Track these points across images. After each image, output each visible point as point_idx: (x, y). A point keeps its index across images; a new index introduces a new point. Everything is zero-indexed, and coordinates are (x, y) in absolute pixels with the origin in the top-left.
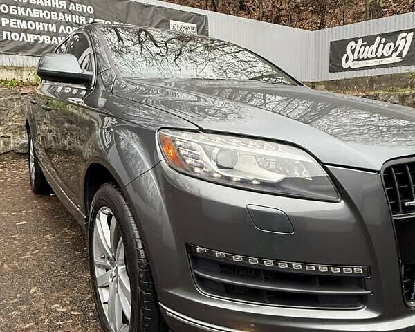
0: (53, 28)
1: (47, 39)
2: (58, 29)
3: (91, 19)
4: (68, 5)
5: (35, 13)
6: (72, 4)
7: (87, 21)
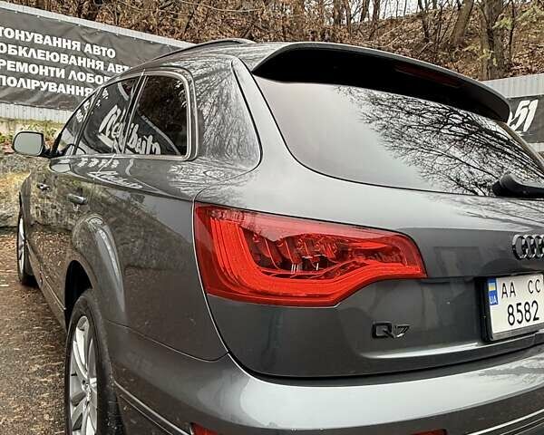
0: (61, 73)
1: (52, 87)
2: (67, 75)
3: (111, 65)
4: (83, 47)
5: (39, 55)
6: (88, 45)
7: (106, 66)
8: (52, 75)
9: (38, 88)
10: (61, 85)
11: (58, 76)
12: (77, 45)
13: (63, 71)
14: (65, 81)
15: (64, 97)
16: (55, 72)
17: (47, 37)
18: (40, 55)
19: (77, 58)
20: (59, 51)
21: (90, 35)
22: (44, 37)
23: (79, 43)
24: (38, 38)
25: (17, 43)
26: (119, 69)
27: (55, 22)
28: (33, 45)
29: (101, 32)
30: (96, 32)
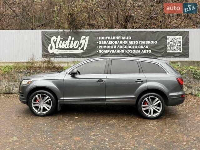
0: (115, 47)
1: (113, 51)
2: (117, 47)
3: (130, 42)
4: (121, 38)
5: (109, 42)
6: (123, 37)
7: (128, 42)
8: (113, 48)
9: (109, 52)
10: (115, 50)
11: (114, 48)
12: (120, 38)
13: (116, 46)
14: (116, 49)
15: (116, 54)
16: (113, 47)
17: (112, 37)
19: (120, 42)
20: (115, 40)
21: (123, 34)
22: (111, 37)
23: (120, 37)
24: (109, 38)
25: (104, 40)
26: (132, 42)
27: (113, 32)
28: (108, 40)
29: (127, 32)
30: (125, 32)
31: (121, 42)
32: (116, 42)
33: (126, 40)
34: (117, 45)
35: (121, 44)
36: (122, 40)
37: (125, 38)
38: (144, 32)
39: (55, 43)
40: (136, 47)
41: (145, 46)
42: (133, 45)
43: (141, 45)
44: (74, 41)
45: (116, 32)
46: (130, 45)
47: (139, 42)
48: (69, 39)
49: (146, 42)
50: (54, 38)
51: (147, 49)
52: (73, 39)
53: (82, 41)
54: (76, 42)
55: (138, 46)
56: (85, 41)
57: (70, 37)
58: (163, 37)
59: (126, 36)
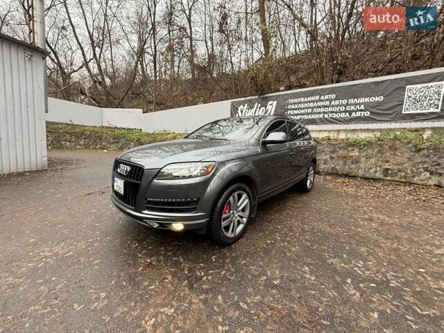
0: (310, 111)
1: (306, 117)
2: (312, 111)
3: (333, 102)
4: (320, 97)
6: (323, 96)
7: (330, 103)
9: (301, 118)
10: (310, 115)
12: (317, 98)
13: (311, 109)
14: (311, 113)
15: (310, 120)
16: (307, 111)
17: (306, 98)
18: (302, 106)
19: (317, 103)
20: (310, 102)
21: (324, 91)
22: (304, 98)
24: (302, 100)
25: (295, 103)
26: (337, 102)
27: (309, 91)
28: (300, 103)
29: (329, 88)
30: (327, 89)
31: (319, 104)
32: (311, 105)
33: (327, 100)
34: (313, 108)
35: (319, 107)
36: (322, 101)
37: (326, 97)
38: (359, 84)
39: (242, 112)
40: (343, 109)
41: (358, 106)
42: (338, 106)
43: (351, 105)
44: (260, 108)
45: (312, 91)
46: (333, 106)
47: (348, 101)
48: (255, 107)
49: (362, 100)
50: (242, 107)
51: (361, 110)
52: (259, 105)
53: (269, 107)
54: (262, 108)
55: (346, 107)
56: (272, 107)
57: (256, 104)
58: (398, 88)
59: (328, 94)
